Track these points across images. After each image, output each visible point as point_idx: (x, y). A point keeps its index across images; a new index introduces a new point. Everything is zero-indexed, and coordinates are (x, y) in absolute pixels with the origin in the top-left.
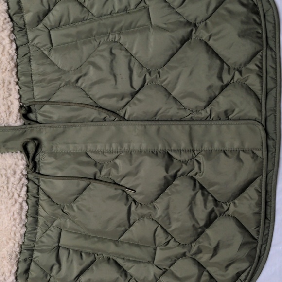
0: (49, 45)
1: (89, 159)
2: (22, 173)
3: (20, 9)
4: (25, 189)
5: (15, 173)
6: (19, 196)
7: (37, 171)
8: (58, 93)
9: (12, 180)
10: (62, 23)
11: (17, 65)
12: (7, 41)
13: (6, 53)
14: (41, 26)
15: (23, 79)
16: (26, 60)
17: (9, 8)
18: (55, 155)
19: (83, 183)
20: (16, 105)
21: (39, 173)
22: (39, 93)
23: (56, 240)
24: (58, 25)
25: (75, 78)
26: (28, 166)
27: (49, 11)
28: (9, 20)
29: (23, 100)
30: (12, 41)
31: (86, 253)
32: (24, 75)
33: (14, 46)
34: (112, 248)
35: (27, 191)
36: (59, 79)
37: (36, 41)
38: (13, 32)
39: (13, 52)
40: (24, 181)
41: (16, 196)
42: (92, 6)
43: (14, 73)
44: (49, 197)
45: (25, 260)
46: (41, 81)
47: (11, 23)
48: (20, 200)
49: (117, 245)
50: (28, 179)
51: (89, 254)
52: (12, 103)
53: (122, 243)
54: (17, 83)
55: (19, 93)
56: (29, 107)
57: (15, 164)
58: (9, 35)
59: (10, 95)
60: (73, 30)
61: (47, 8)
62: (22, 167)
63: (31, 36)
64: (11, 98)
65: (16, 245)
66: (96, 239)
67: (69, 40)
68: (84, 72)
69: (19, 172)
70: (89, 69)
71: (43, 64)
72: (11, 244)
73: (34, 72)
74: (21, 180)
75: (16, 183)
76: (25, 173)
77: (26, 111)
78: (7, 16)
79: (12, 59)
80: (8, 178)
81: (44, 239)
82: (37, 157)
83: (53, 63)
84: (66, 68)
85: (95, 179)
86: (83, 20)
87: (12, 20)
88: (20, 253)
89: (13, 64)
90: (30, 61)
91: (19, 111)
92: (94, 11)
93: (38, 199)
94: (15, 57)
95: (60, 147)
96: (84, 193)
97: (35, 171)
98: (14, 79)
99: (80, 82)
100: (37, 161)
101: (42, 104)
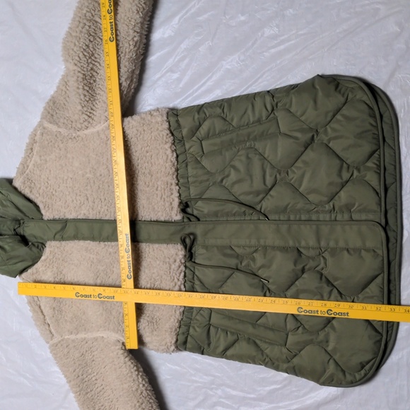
0: (201, 153)
1: (233, 252)
2: (180, 261)
3: (179, 125)
4: (183, 274)
5: (175, 261)
6: (178, 280)
7: (193, 260)
8: (208, 191)
9: (173, 266)
10: (210, 135)
11: (177, 170)
12: (169, 152)
13: (169, 161)
14: (194, 138)
15: (181, 181)
16: (184, 165)
17: (170, 126)
18: (206, 247)
19: (227, 272)
20: (176, 202)
21: (194, 262)
22: (193, 191)
23: (208, 319)
24: (207, 137)
25: (220, 179)
26: (185, 256)
27: (200, 125)
28: (170, 135)
29: (182, 197)
30: (173, 151)
31: (231, 332)
32: (182, 178)
33: (175, 155)
34: (250, 329)
35: (185, 276)
36: (208, 180)
37: (191, 150)
38: (173, 144)
39: (174, 159)
40: (183, 268)
41: (176, 280)
42: (232, 120)
43: (174, 176)
44: (201, 282)
45: (183, 333)
46: (194, 182)
47: (172, 137)
48: (179, 283)
49: (254, 328)
50: (186, 267)
51: (232, 333)
52: (173, 200)
53: (259, 326)
54: (177, 184)
55: (179, 192)
56: (186, 203)
57: (176, 254)
58: (171, 147)
59: (172, 194)
60: (218, 140)
61: (198, 124)
62: (181, 257)
63: (187, 146)
64: (173, 196)
65: (176, 321)
66: (237, 321)
67: (216, 148)
68: (226, 173)
69: (178, 260)
70: (230, 171)
71: (196, 168)
72: (172, 320)
73: (190, 175)
74: (180, 267)
75: (176, 269)
76: (183, 261)
77: (184, 207)
78: (168, 132)
79: (174, 165)
80: (170, 265)
81: (198, 317)
82: (194, 249)
83: (203, 167)
84: (213, 171)
85: (237, 269)
86: (226, 131)
87: (173, 135)
88: (180, 327)
89: (174, 169)
90: (187, 166)
91: (179, 206)
92: (234, 123)
93: (194, 283)
94: (176, 164)
95: (211, 242)
96: (228, 281)
97: (191, 260)
98: (174, 181)
99: (224, 181)
100: (193, 252)
101: (196, 200)
